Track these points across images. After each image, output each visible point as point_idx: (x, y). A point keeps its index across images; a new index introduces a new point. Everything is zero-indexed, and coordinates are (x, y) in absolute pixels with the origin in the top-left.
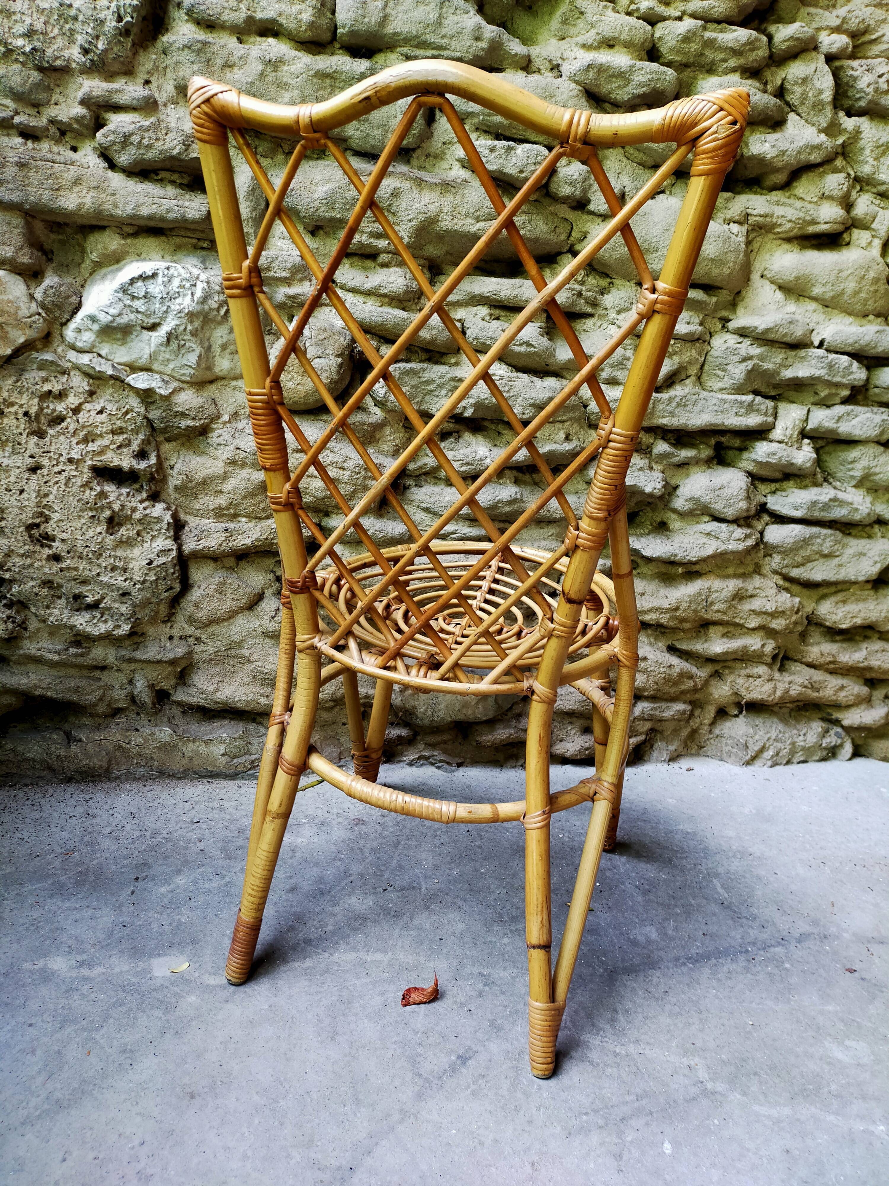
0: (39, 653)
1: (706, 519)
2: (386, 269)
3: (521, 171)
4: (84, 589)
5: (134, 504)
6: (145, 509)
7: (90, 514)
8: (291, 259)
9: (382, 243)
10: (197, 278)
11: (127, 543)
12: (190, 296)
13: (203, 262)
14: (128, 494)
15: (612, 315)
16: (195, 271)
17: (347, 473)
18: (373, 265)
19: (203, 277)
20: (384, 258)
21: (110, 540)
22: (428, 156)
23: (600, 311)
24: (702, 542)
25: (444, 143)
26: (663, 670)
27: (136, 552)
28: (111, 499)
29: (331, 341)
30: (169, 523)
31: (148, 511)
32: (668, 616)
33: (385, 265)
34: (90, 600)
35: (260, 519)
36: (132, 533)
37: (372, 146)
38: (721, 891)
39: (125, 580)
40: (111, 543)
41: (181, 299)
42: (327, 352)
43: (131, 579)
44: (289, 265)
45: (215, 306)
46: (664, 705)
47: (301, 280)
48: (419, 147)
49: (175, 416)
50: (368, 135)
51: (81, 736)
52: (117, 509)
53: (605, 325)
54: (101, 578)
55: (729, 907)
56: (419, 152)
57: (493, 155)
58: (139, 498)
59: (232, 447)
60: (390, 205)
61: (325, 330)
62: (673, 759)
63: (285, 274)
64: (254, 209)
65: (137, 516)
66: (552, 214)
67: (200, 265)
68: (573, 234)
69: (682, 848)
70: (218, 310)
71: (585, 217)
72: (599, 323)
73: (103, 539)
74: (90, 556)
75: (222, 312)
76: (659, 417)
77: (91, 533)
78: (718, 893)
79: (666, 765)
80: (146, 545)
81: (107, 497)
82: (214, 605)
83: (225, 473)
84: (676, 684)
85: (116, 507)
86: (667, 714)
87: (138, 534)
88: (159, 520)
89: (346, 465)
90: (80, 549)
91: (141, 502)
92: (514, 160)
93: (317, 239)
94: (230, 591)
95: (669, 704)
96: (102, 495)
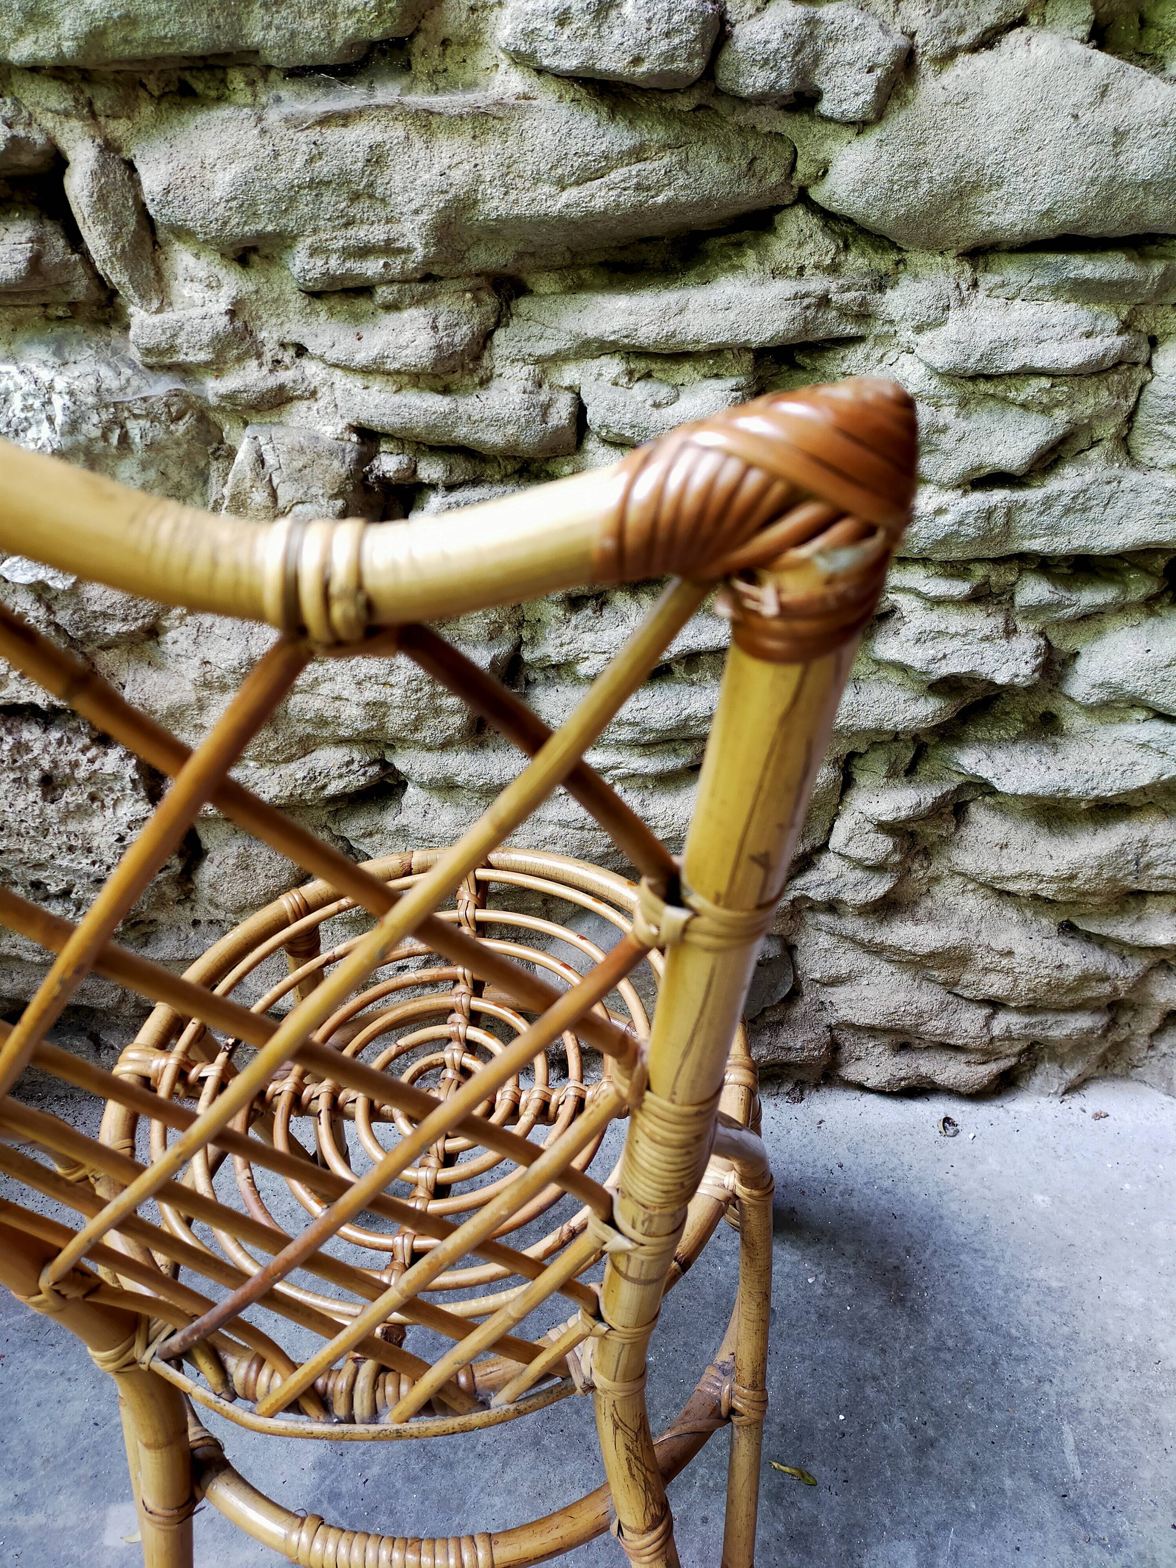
0: (14, 952)
1: (1141, 715)
2: (394, 316)
3: (637, 60)
4: (41, 875)
5: (72, 757)
6: (92, 761)
7: (12, 776)
8: (208, 324)
9: (372, 267)
10: (51, 387)
11: (81, 812)
12: (46, 424)
13: (58, 353)
14: (60, 742)
15: (906, 335)
16: (45, 375)
17: (398, 692)
18: (371, 307)
19: (60, 384)
20: (384, 293)
21: (51, 810)
22: (445, 43)
23: (878, 328)
24: (1128, 760)
25: (473, 9)
26: (1045, 972)
27: (96, 824)
28: (36, 752)
29: (317, 471)
30: (133, 781)
31: (97, 765)
32: (1054, 886)
33: (392, 307)
34: (53, 889)
35: (277, 763)
36: (82, 798)
37: (313, 56)
38: (1071, 1458)
39: (94, 863)
40: (54, 814)
41: (34, 429)
42: (313, 491)
43: (101, 861)
44: (206, 339)
45: (96, 433)
46: (1051, 1019)
47: (239, 359)
48: (418, 30)
49: (96, 618)
50: (293, 34)
51: (112, 1042)
52: (47, 768)
53: (892, 355)
54: (58, 862)
55: (1073, 1509)
56: (421, 41)
57: (567, 31)
58: (79, 746)
59: (196, 662)
60: (371, 185)
61: (302, 451)
62: (1073, 1089)
63: (203, 356)
64: (116, 237)
65: (81, 773)
66: (741, 130)
67: (52, 360)
68: (800, 165)
69: (1027, 1332)
70: (105, 437)
71: (818, 128)
72: (877, 353)
73: (42, 811)
74: (32, 833)
75: (114, 439)
76: (1023, 537)
77: (20, 804)
78: (1064, 1465)
79: (1056, 1101)
80: (109, 813)
81: (29, 750)
82: (238, 887)
83: (199, 700)
84: (1070, 990)
85: (46, 764)
86: (1056, 1033)
87: (93, 798)
88: (117, 776)
89: (392, 680)
90: (15, 825)
91: (84, 750)
92: (617, 37)
93: (252, 273)
94: (259, 866)
95: (1062, 1017)
96: (21, 747)
